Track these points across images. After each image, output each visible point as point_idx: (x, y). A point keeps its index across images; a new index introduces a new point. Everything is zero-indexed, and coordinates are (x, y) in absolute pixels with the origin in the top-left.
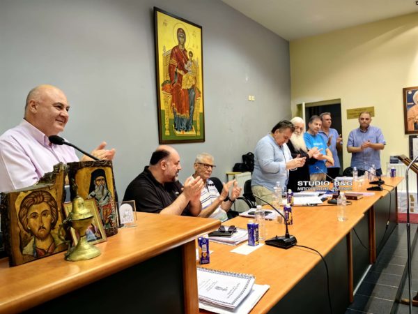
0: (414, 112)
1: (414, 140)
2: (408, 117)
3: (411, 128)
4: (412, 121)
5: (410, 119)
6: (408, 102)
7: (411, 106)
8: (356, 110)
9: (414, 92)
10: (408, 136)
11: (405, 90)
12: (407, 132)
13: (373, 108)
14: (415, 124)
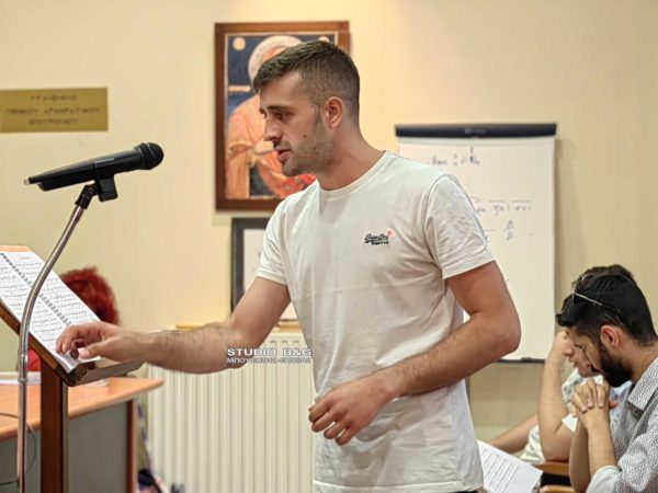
0: (249, 125)
1: (249, 234)
2: (230, 144)
3: (239, 188)
4: (241, 158)
5: (236, 151)
6: (231, 83)
7: (239, 98)
8: (37, 95)
9: (252, 43)
10: (226, 218)
11: (222, 31)
12: (223, 203)
13: (102, 93)
14: (253, 171)
